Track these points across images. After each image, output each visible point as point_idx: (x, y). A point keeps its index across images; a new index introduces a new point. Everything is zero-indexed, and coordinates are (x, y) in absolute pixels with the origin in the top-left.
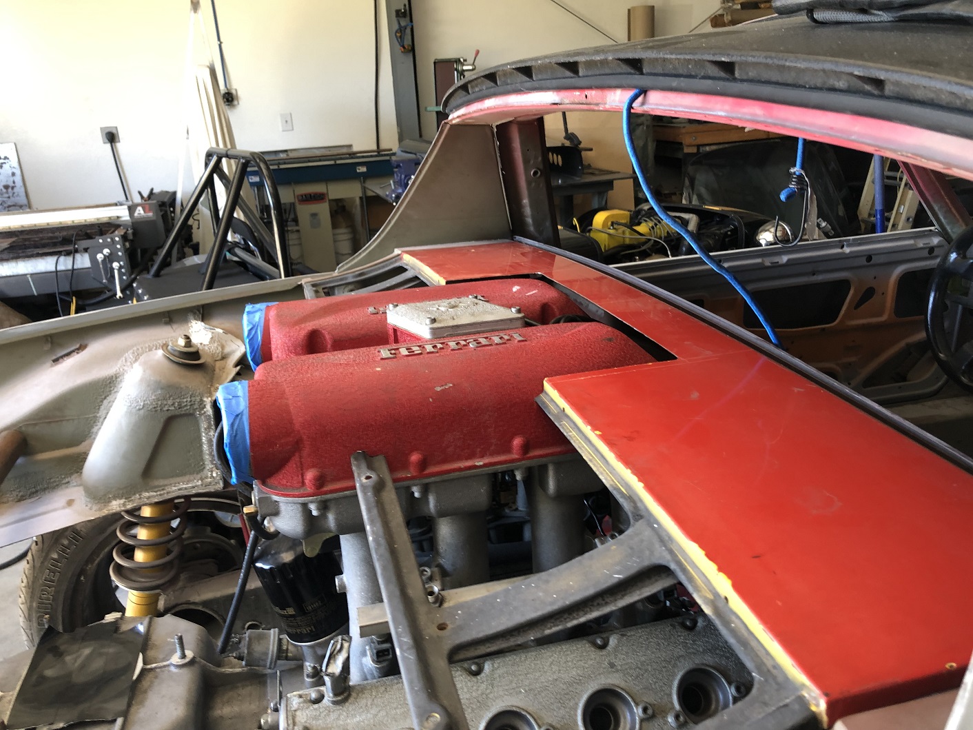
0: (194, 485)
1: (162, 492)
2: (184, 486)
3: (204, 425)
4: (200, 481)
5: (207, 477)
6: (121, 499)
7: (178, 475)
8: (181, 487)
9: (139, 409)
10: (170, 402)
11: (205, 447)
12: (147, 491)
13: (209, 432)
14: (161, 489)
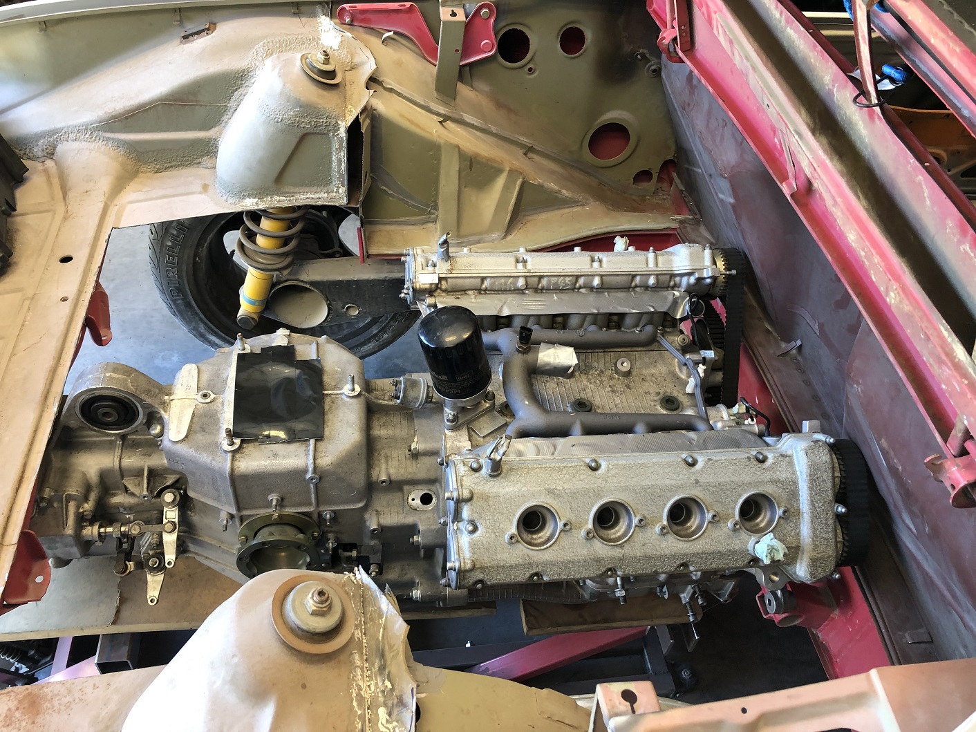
0: (320, 196)
1: (291, 198)
2: (312, 196)
3: (336, 145)
4: (326, 194)
5: (332, 191)
6: (255, 198)
7: (306, 185)
8: (308, 196)
9: (278, 122)
10: (307, 120)
11: (334, 165)
12: (278, 195)
13: (340, 152)
14: (291, 195)
